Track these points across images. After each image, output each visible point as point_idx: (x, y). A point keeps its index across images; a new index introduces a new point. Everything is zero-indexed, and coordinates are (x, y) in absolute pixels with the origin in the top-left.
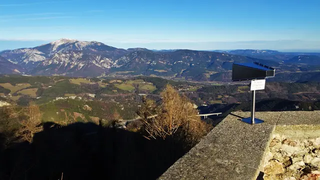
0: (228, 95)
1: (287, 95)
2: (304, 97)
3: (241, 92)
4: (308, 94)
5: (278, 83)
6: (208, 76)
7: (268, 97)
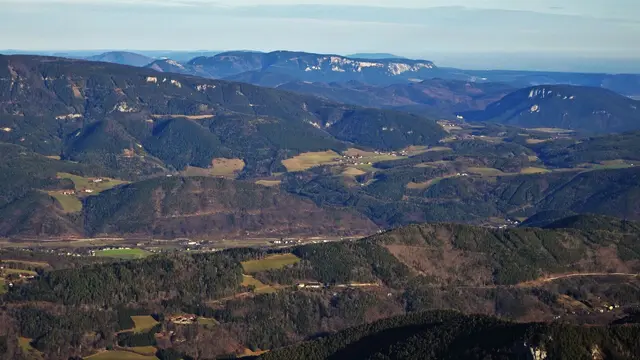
0: (187, 310)
1: (492, 295)
2: (563, 298)
3: (261, 288)
4: (582, 281)
5: (444, 235)
6: (68, 203)
7: (400, 311)
